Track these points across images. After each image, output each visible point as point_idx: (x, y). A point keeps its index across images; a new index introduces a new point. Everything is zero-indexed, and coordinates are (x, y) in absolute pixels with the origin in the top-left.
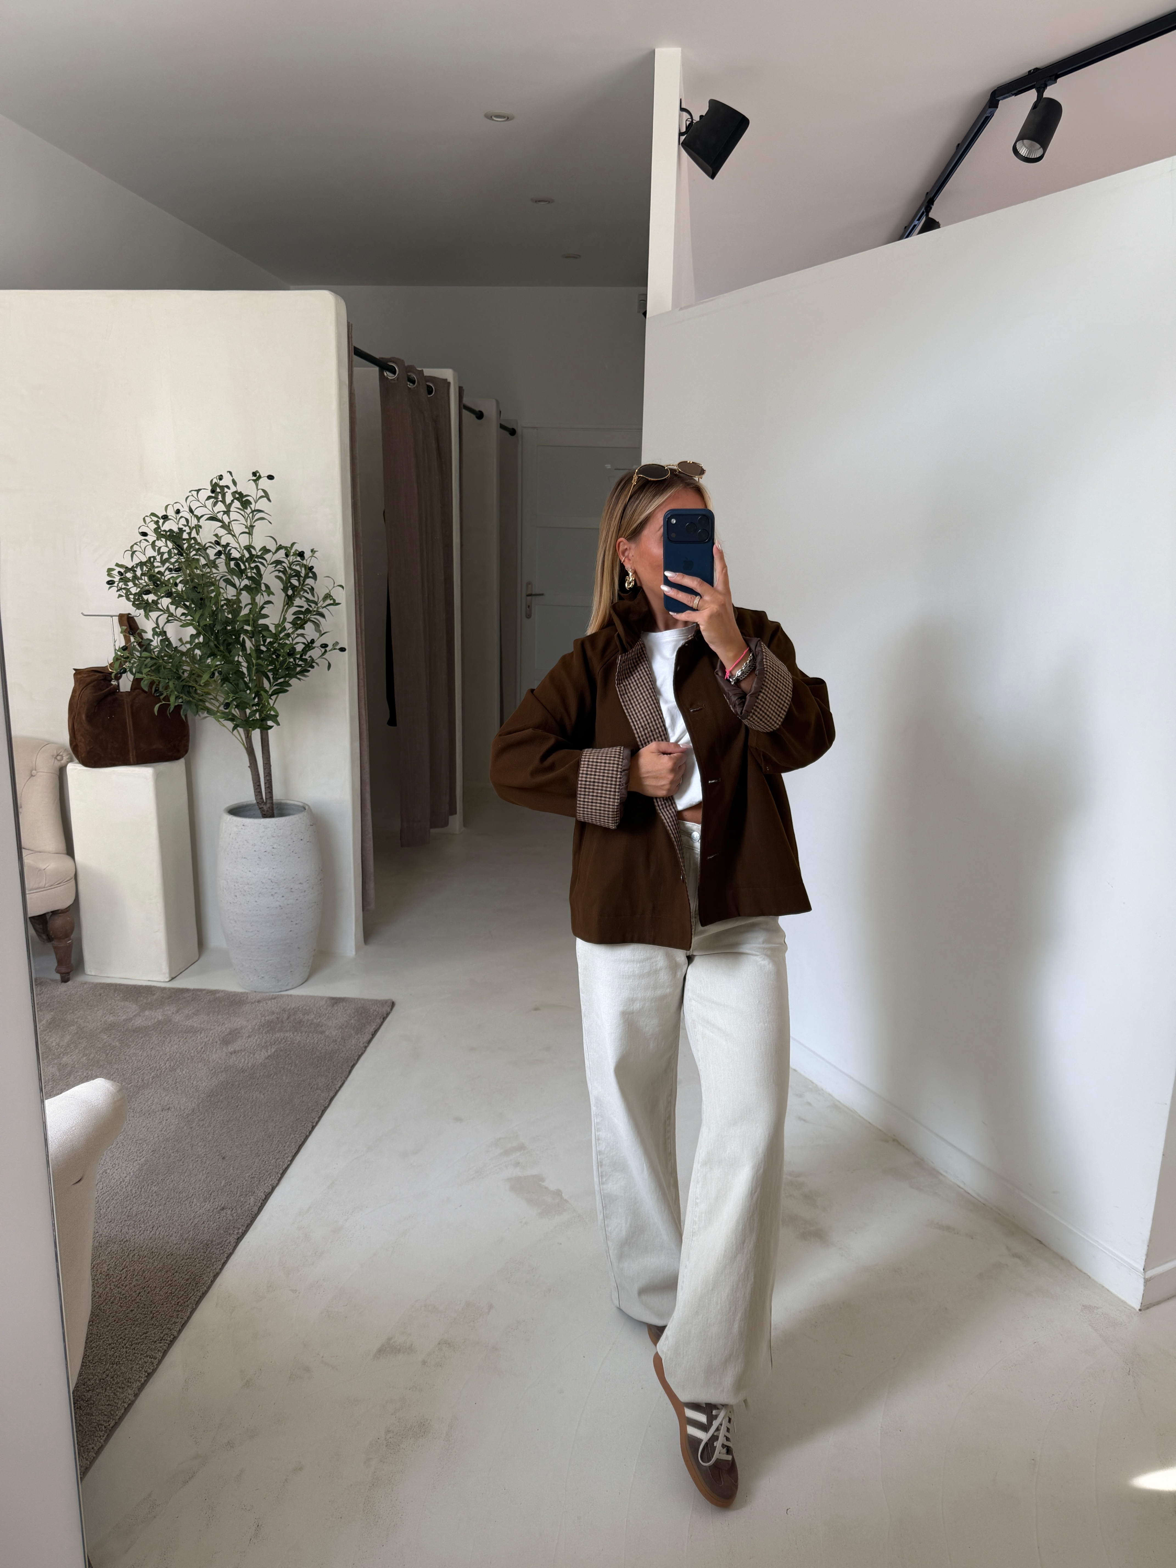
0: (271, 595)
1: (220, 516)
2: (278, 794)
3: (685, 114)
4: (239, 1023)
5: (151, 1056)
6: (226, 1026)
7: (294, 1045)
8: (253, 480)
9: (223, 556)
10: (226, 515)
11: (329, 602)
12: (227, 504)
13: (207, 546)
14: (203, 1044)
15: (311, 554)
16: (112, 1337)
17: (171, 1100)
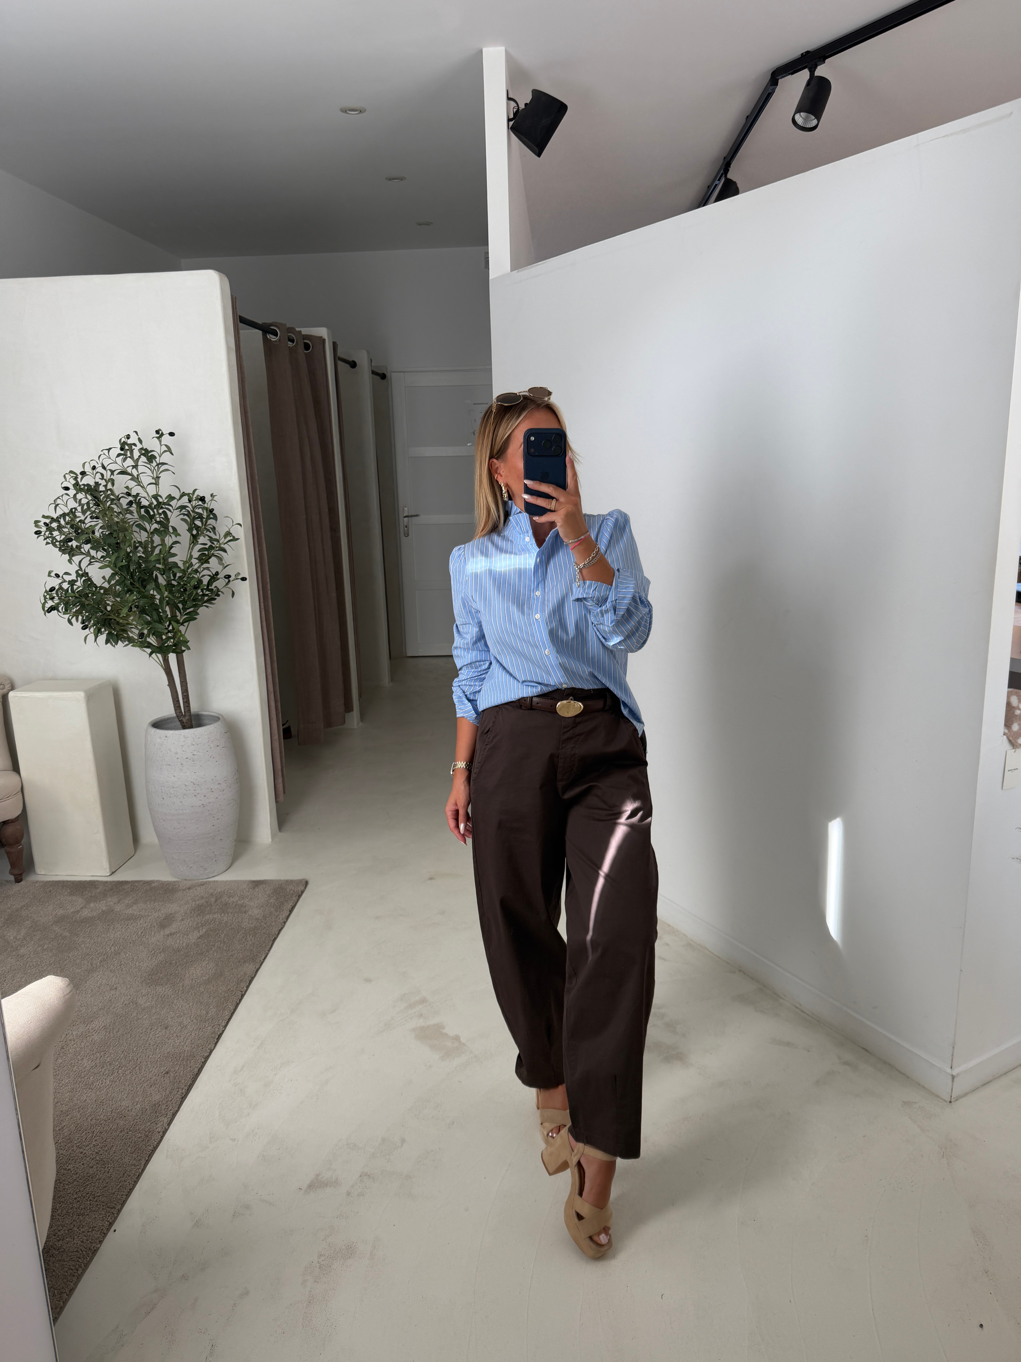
0: (178, 536)
1: (129, 470)
2: (194, 707)
3: (512, 103)
4: (174, 908)
5: (98, 943)
6: (162, 912)
7: (222, 925)
8: (156, 437)
9: (134, 505)
10: (135, 469)
11: (229, 538)
12: (135, 459)
13: (120, 497)
14: (143, 928)
15: (211, 498)
16: (76, 1193)
17: (118, 980)
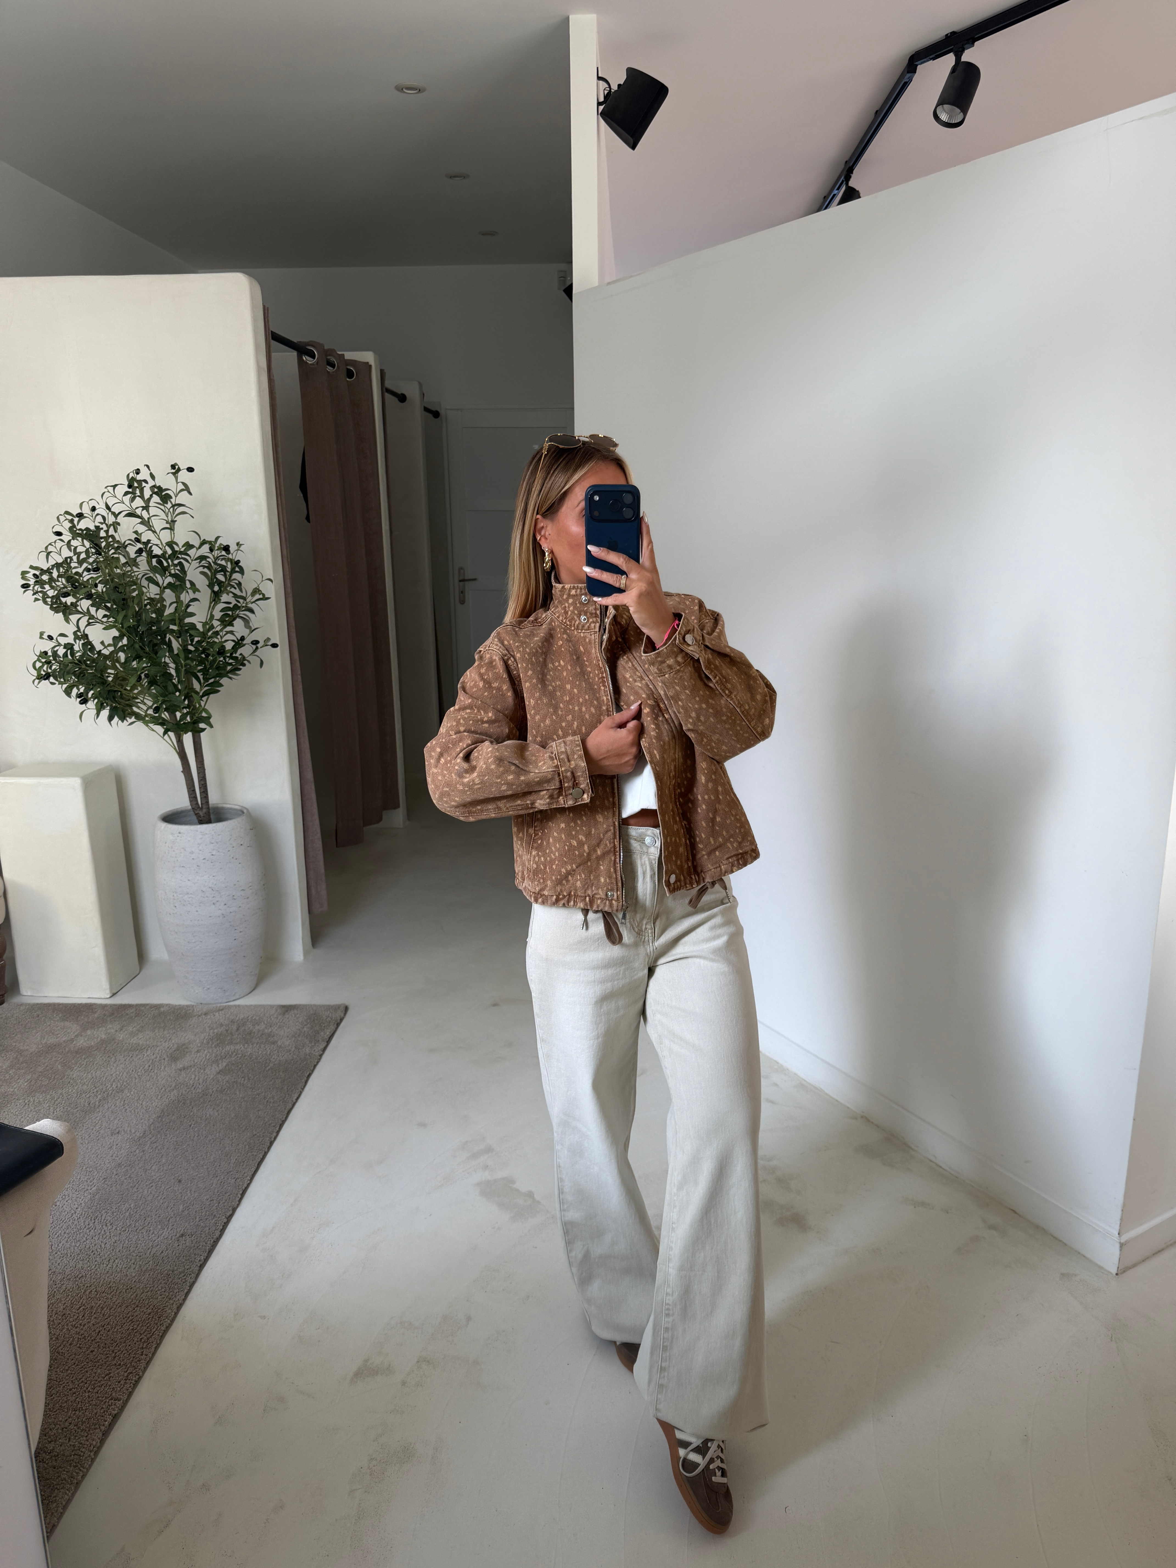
0: (197, 593)
1: (139, 512)
2: (214, 798)
3: (601, 82)
4: (187, 1038)
5: (96, 1078)
6: (173, 1041)
7: (246, 1057)
8: (172, 473)
9: (144, 554)
10: (145, 511)
11: (258, 596)
12: (146, 498)
13: (126, 544)
14: (151, 1061)
15: (236, 548)
16: (72, 1381)
17: (120, 1123)
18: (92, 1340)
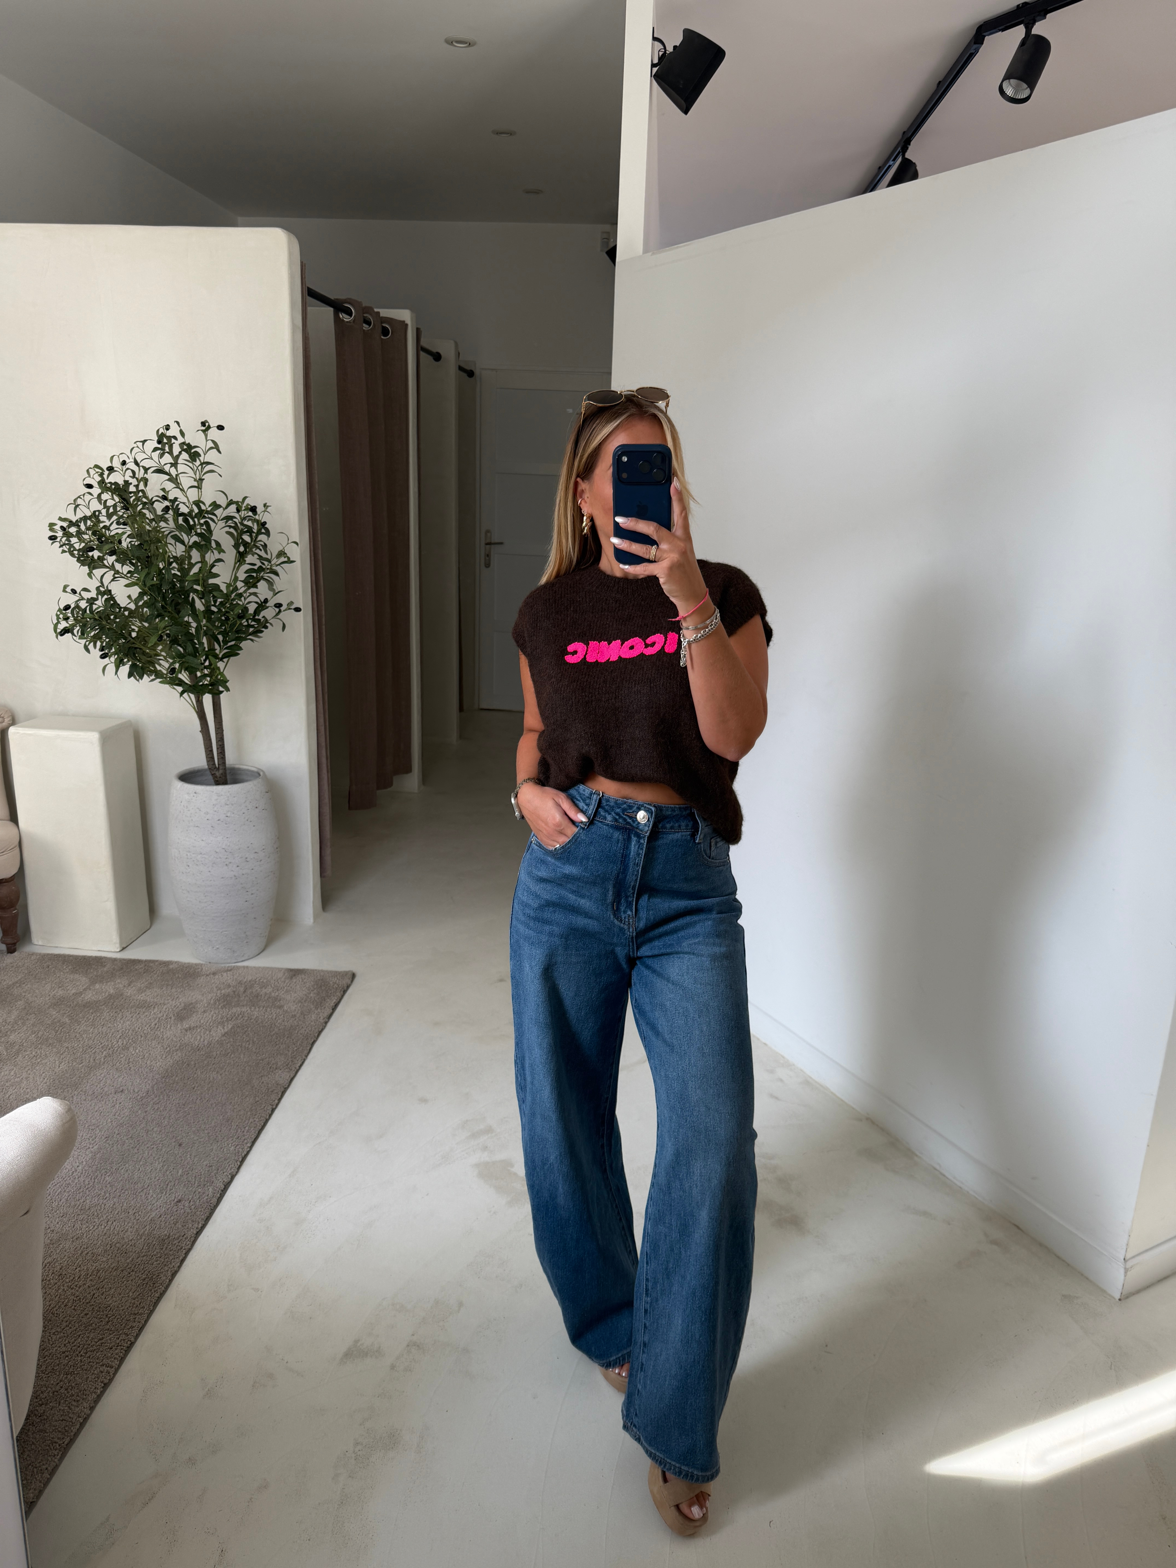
0: (222, 553)
1: (167, 468)
2: (231, 759)
3: (656, 43)
4: (194, 997)
5: (102, 1033)
6: (181, 1000)
7: (252, 1021)
8: (201, 430)
9: (171, 512)
10: (173, 467)
11: (283, 559)
12: (175, 455)
13: (153, 500)
14: (157, 1020)
15: (263, 509)
17: (124, 1081)
18: (87, 1303)
